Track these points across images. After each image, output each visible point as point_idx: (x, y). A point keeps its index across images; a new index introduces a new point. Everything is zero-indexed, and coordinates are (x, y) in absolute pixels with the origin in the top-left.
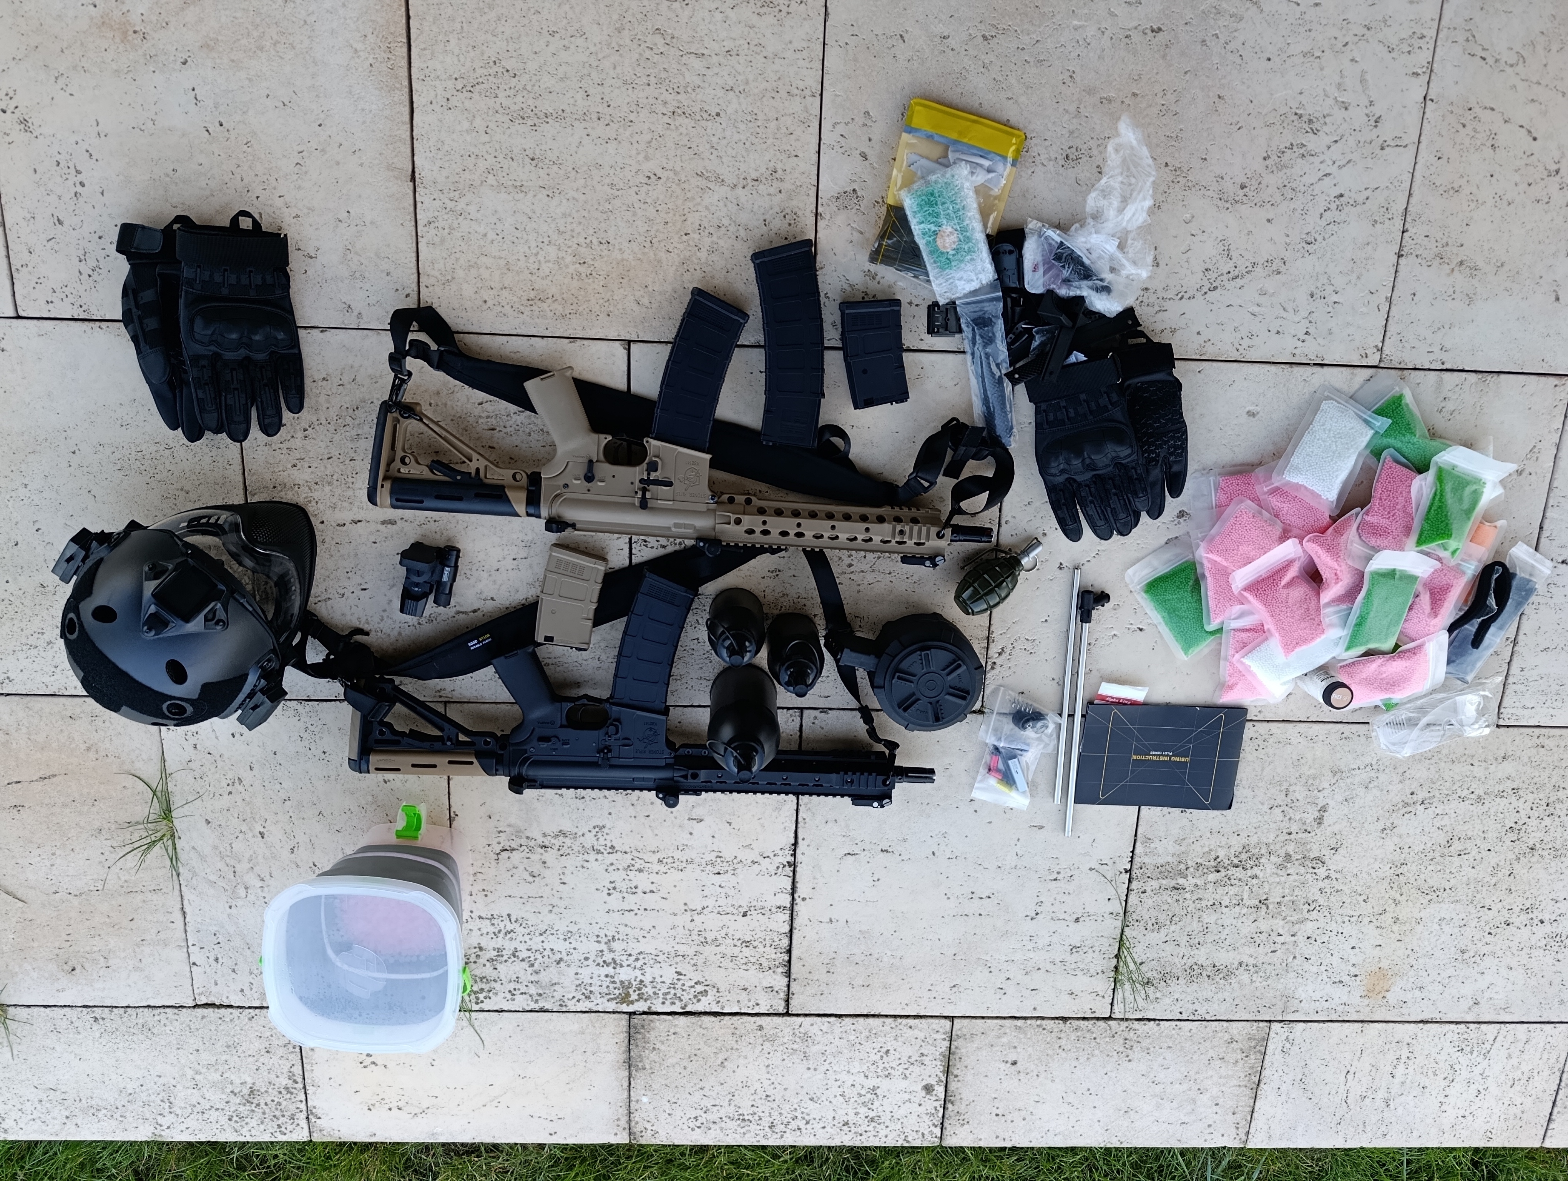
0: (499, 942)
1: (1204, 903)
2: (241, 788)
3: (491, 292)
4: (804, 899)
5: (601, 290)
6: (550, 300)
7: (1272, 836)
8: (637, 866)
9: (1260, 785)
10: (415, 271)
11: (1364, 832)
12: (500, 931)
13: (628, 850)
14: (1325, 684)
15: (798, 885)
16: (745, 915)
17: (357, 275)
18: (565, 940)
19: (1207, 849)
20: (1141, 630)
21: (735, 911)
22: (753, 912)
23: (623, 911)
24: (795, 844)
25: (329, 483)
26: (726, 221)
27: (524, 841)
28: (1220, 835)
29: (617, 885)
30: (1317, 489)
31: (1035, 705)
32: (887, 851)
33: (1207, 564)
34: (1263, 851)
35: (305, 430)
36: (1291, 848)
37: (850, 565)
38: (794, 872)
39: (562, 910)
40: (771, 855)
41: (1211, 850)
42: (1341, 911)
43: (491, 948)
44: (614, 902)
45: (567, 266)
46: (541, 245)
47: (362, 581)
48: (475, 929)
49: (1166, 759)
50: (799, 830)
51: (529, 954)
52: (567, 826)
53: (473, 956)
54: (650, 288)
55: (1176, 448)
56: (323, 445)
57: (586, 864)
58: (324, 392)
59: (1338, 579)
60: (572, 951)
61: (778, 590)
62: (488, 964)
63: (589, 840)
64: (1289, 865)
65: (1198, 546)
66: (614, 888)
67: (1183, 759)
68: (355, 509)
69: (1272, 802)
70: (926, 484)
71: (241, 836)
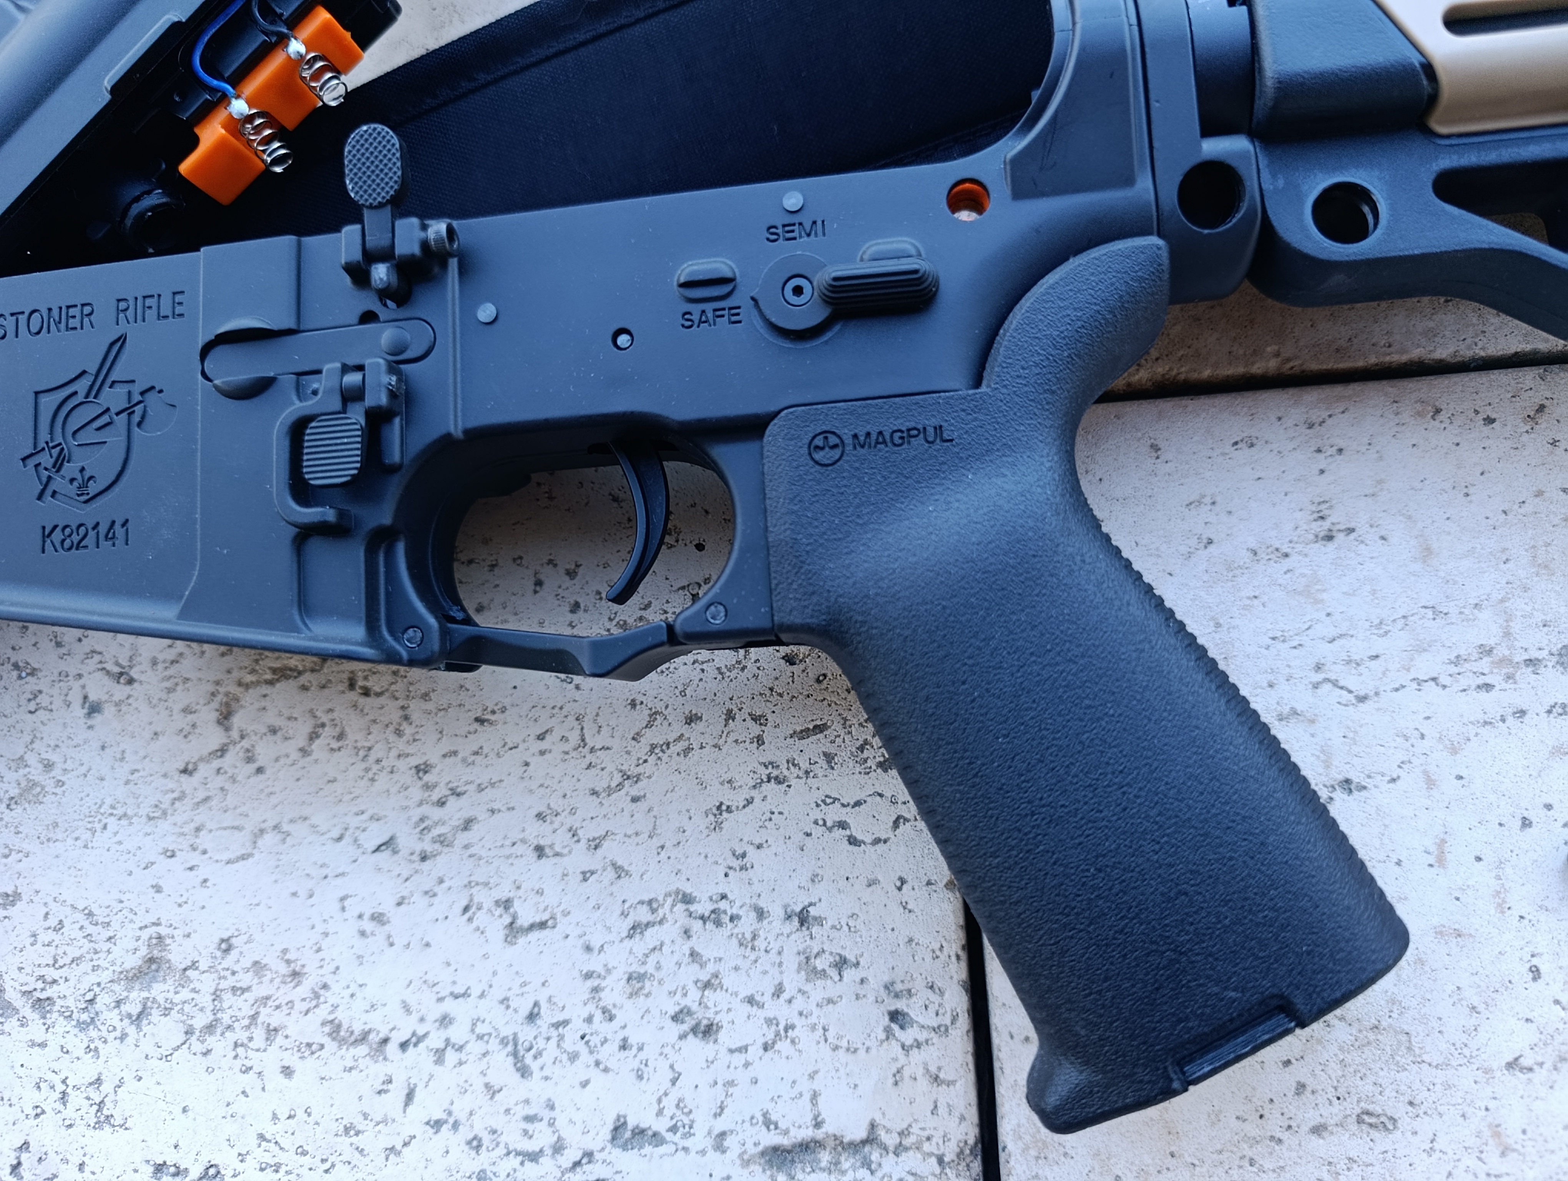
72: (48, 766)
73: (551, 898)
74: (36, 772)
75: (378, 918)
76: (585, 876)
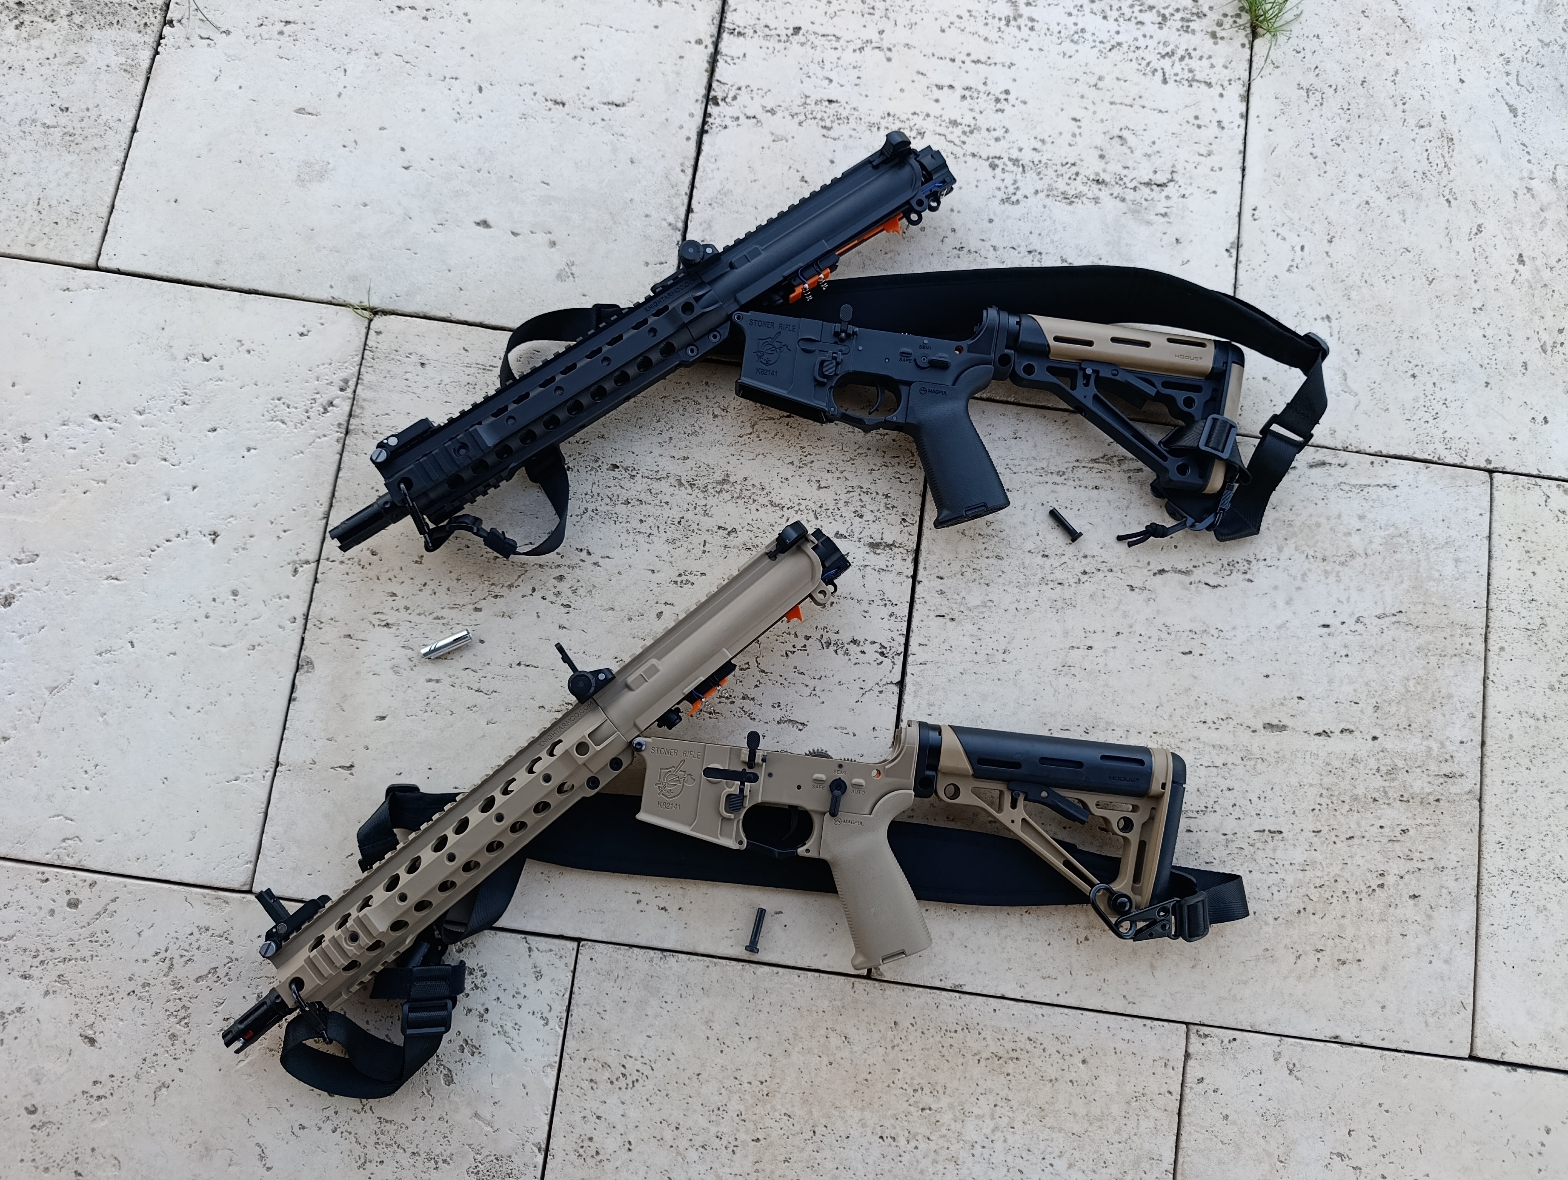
0: (1185, 42)
2: (1545, 337)
3: (1073, 1076)
4: (699, 42)
5: (903, 1065)
6: (984, 1055)
8: (958, 131)
10: (1185, 1119)
12: (1182, 58)
13: (969, 159)
15: (706, 65)
16: (797, 30)
17: (1272, 1121)
18: (1083, 30)
19: (34, 42)
20: (96, 417)
21: (812, 38)
22: (783, 33)
23: (988, 62)
24: (702, 132)
25: (1355, 798)
26: (693, 1155)
27: (1130, 195)
28: (9, 62)
29: (992, 105)
32: (556, 102)
35: (1381, 886)
38: (709, 87)
39: (1083, 78)
40: (742, 118)
41: (27, 40)
43: (1199, 35)
44: (1000, 80)
45: (951, 1106)
46: (987, 1143)
47: (1327, 639)
48: (1219, 68)
50: (693, 154)
51: (1141, 17)
52: (1060, 210)
53: (1226, 26)
54: (825, 1060)
56: (1358, 860)
57: (1038, 145)
58: (1346, 943)
60: (1075, 12)
62: (1205, 9)
63: (1028, 183)
66: (998, 100)
68: (1323, 754)
71: (1552, 262)
72: (701, 428)
73: (829, 482)
74: (697, 429)
75: (787, 479)
76: (838, 478)
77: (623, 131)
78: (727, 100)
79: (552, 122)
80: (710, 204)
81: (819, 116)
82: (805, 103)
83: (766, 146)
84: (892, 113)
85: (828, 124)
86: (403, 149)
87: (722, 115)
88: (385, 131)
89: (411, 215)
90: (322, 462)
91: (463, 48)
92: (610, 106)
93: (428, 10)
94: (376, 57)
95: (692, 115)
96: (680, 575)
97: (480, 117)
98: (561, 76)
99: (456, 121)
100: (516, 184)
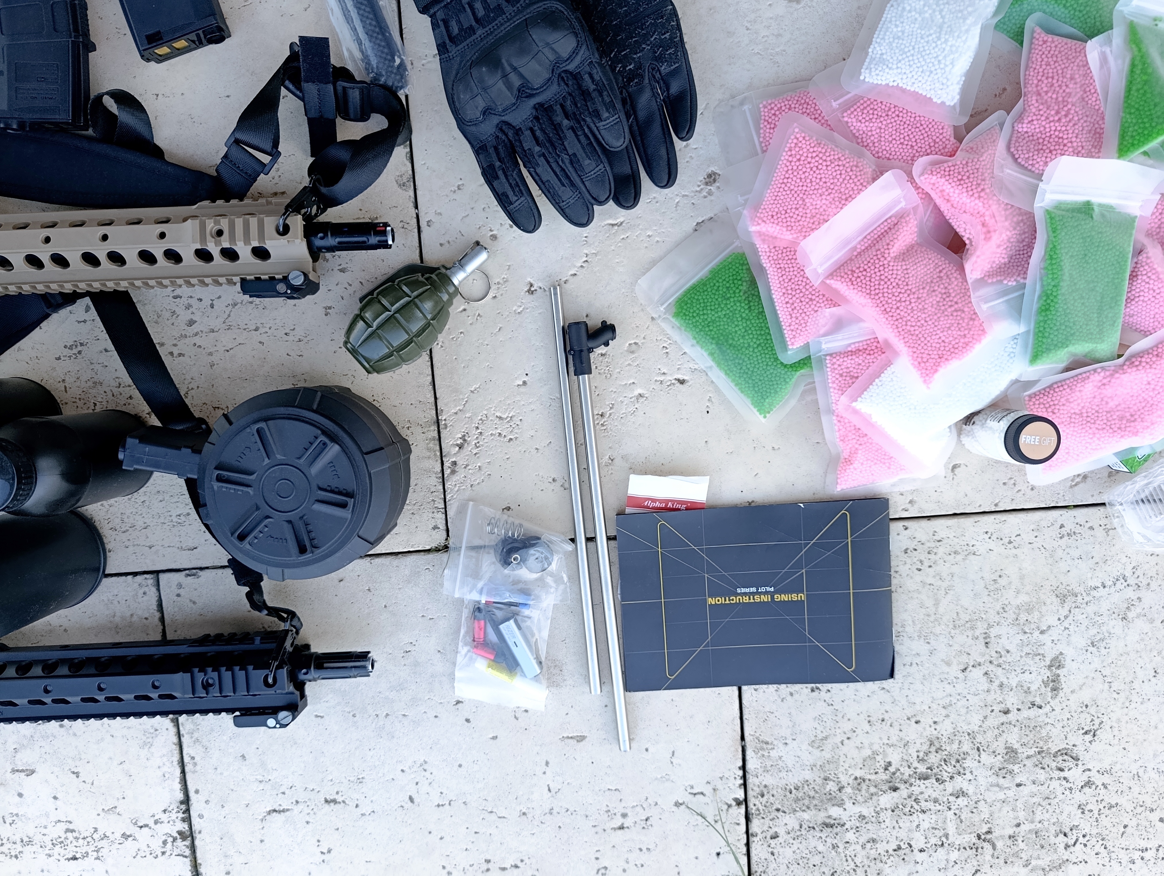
1: (881, 847)
7: (976, 719)
9: (938, 630)
11: (1135, 698)
14: (1004, 425)
15: (203, 870)
19: (867, 752)
20: (682, 382)
24: (186, 801)
28: (886, 726)
30: (923, 88)
31: (527, 525)
32: (334, 801)
33: (762, 247)
34: (966, 747)
36: (1013, 738)
37: (191, 323)
38: (193, 848)
40: (151, 824)
41: (875, 753)
42: (1124, 842)
49: (765, 598)
50: (188, 778)
55: (665, 45)
59: (988, 234)
61: (84, 378)
64: (1016, 768)
65: (739, 215)
67: (794, 597)
69: (964, 659)
70: (265, 159)
77: (261, 786)
78: (171, 839)
79: (332, 780)
80: (156, 730)
81: (81, 841)
82: (97, 851)
83: (122, 801)
84: (13, 858)
85: (69, 835)
86: (468, 721)
87: (171, 823)
88: (491, 736)
89: (439, 655)
90: (450, 386)
91: (441, 838)
92: (281, 808)
93: (488, 870)
94: (524, 811)
95: (201, 816)
96: (80, 352)
97: (403, 771)
98: (338, 829)
99: (426, 762)
100: (347, 709)
